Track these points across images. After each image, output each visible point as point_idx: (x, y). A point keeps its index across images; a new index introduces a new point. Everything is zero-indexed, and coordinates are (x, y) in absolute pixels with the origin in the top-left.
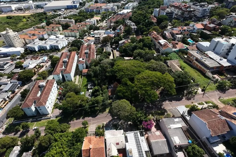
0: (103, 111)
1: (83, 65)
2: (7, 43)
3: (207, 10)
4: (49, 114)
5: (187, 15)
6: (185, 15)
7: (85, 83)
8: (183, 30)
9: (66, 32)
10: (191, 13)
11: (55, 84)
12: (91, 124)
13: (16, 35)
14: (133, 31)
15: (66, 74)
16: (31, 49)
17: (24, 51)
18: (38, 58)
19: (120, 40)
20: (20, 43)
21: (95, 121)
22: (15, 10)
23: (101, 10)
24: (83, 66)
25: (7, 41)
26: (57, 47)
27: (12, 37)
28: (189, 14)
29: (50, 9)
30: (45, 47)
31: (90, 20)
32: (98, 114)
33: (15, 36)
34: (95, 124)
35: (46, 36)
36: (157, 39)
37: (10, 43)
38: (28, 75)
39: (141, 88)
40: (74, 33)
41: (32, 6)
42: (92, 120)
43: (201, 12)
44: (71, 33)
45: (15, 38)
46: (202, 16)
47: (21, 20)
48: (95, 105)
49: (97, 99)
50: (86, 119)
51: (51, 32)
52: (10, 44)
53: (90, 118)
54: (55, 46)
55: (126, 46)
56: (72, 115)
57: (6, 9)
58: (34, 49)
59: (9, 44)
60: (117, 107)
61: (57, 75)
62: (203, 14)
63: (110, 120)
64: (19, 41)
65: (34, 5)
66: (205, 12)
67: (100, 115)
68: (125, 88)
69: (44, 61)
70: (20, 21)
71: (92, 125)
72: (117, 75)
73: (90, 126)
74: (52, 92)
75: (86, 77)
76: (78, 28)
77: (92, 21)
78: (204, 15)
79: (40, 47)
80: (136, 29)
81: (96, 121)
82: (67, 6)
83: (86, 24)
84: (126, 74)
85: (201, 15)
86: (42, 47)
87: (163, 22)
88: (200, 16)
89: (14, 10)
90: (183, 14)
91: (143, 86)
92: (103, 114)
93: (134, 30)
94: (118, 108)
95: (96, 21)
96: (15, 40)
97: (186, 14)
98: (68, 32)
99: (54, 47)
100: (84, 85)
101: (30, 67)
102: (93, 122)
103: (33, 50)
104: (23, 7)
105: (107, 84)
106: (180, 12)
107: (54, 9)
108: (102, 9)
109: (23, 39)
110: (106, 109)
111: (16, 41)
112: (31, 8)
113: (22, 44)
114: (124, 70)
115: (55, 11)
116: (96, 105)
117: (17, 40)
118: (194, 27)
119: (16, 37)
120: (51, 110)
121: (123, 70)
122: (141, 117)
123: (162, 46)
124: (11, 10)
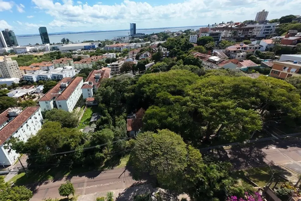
0: (113, 162)
1: (88, 90)
2: (3, 74)
3: (272, 27)
4: (10, 165)
5: (241, 35)
6: (239, 35)
7: (88, 115)
8: (242, 48)
9: (77, 63)
10: (248, 32)
11: (39, 115)
12: (81, 194)
13: (15, 64)
14: (164, 56)
15: (59, 102)
16: (28, 80)
17: (19, 81)
18: (32, 87)
19: (147, 63)
20: (19, 74)
21: (92, 186)
22: (30, 52)
23: (122, 48)
24: (89, 93)
25: (3, 71)
26: (61, 77)
27: (9, 65)
28: (245, 33)
29: (65, 50)
30: (46, 77)
31: (108, 54)
32: (102, 170)
33: (13, 64)
34: (92, 193)
35: (52, 68)
36: (205, 58)
37: (6, 73)
38: (4, 104)
39: (207, 102)
40: (86, 65)
41: (48, 48)
42: (85, 184)
43: (263, 30)
44: (83, 65)
45: (12, 67)
46: (265, 36)
47: (32, 58)
48: (96, 147)
49: (101, 134)
50: (75, 179)
51: (59, 64)
52: (6, 75)
53: (84, 178)
54: (59, 75)
55: (157, 66)
56: (49, 170)
57: (21, 50)
58: (31, 78)
59: (4, 75)
60: (148, 144)
61: (45, 102)
62: (266, 32)
63: (129, 187)
64: (17, 72)
65: (50, 47)
66: (268, 30)
67: (107, 174)
68: (163, 109)
69: (39, 91)
70: (30, 59)
71: (83, 196)
72: (146, 89)
73: (78, 198)
74: (27, 125)
75: (91, 109)
76: (92, 59)
77: (110, 55)
78: (267, 34)
79: (39, 77)
80: (168, 54)
81: (96, 186)
82: (84, 46)
83: (102, 57)
84: (164, 86)
85: (263, 34)
86: (42, 77)
87: (207, 43)
88: (262, 36)
89: (28, 52)
90: (235, 33)
91: (211, 98)
92: (112, 171)
93: (166, 55)
94: (150, 149)
95: (115, 56)
96: (12, 69)
97: (240, 33)
98: (79, 64)
99: (57, 77)
100: (86, 119)
101: (16, 96)
102: (88, 187)
103: (30, 80)
104: (38, 49)
105: (125, 113)
106: (230, 32)
107: (70, 49)
108: (124, 48)
109: (23, 71)
110: (121, 160)
111: (13, 71)
112: (46, 49)
113: (20, 76)
114: (159, 80)
115: (70, 51)
116: (98, 146)
117: (15, 71)
118: (260, 44)
119: (14, 66)
120: (15, 158)
121: (156, 80)
122: (224, 181)
123: (217, 63)
124: (25, 51)
